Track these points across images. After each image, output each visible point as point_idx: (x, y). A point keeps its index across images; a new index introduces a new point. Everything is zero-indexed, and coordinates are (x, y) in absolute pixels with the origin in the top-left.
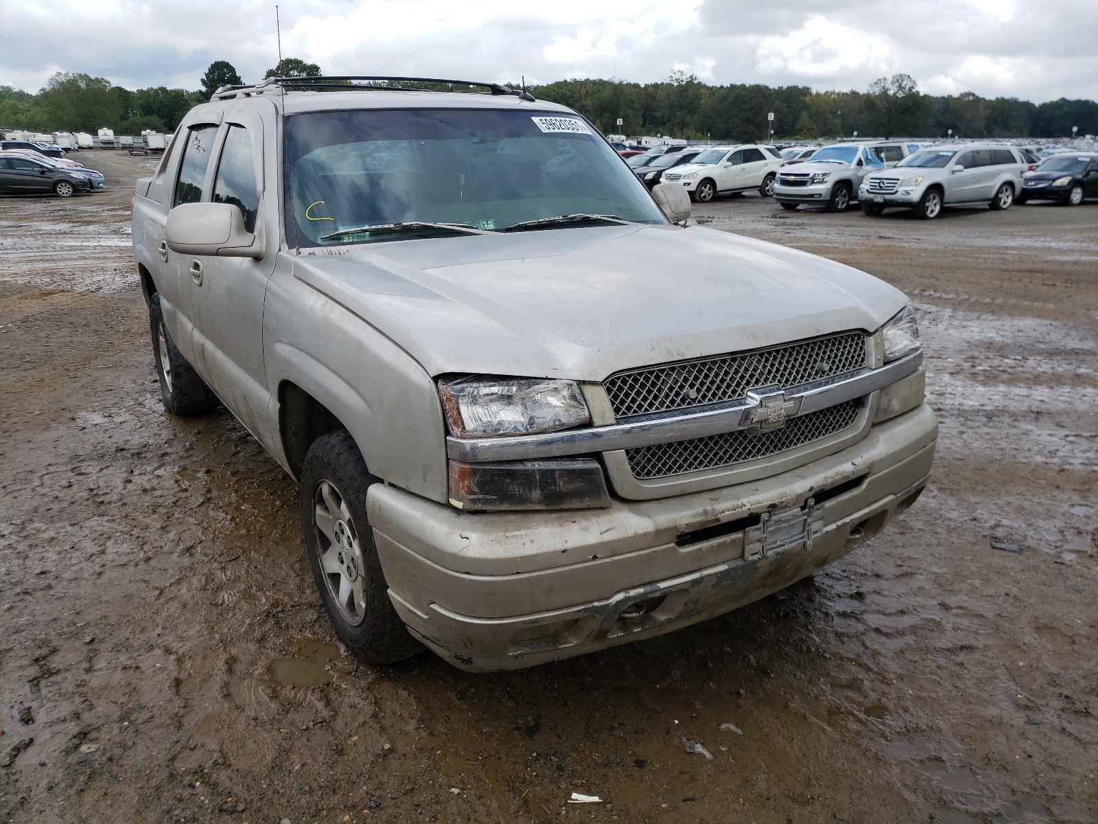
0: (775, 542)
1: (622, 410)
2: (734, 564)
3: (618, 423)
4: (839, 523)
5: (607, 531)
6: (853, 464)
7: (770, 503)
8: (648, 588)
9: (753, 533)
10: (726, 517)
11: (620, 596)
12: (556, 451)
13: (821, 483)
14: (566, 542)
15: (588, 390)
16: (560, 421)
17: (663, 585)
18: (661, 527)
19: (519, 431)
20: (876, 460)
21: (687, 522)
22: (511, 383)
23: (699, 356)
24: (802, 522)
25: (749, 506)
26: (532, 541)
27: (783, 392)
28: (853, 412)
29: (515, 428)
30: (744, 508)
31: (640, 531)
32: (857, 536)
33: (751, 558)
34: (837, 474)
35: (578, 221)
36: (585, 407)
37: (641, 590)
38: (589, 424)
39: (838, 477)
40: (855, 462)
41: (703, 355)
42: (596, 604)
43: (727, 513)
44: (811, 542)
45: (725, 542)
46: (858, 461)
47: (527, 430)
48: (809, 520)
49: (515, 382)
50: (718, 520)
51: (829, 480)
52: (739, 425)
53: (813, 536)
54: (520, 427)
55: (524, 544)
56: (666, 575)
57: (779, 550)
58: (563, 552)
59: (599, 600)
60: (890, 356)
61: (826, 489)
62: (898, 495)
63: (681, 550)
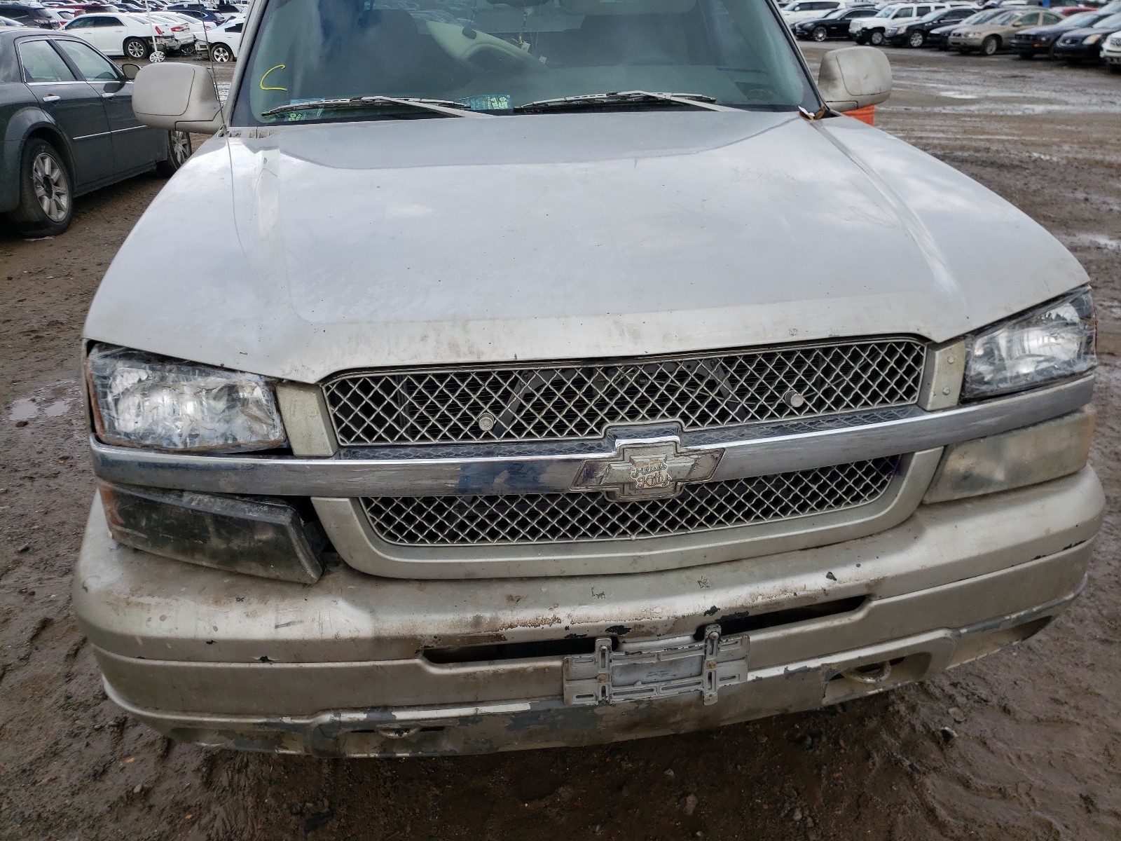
0: (633, 684)
1: (356, 434)
2: (543, 706)
3: (337, 455)
4: (792, 667)
5: (288, 624)
6: (831, 577)
7: (613, 623)
8: (376, 716)
9: (580, 663)
10: (518, 634)
11: (327, 718)
12: (226, 485)
13: (740, 603)
14: (216, 629)
15: (286, 395)
16: (235, 439)
17: (401, 715)
18: (384, 633)
19: (175, 445)
20: (889, 574)
21: (436, 632)
22: (168, 367)
23: (511, 358)
24: (698, 660)
25: (566, 623)
26: (163, 618)
27: (676, 438)
28: (874, 480)
29: (169, 439)
30: (556, 625)
31: (346, 634)
32: (869, 680)
33: (577, 702)
34: (785, 591)
35: (636, 102)
36: (277, 421)
37: (362, 716)
38: (285, 451)
39: (783, 597)
40: (836, 573)
41: (519, 358)
42: (287, 720)
43: (519, 628)
44: (714, 694)
45: (524, 670)
46: (844, 572)
47: (185, 444)
48: (710, 659)
49: (174, 367)
50: (499, 637)
51: (760, 600)
52: (576, 484)
53: (720, 685)
54: (176, 439)
55: (149, 620)
56: (410, 701)
57: (637, 697)
58: (208, 643)
59: (291, 715)
60: (984, 388)
61: (751, 613)
62: (964, 631)
63: (435, 670)
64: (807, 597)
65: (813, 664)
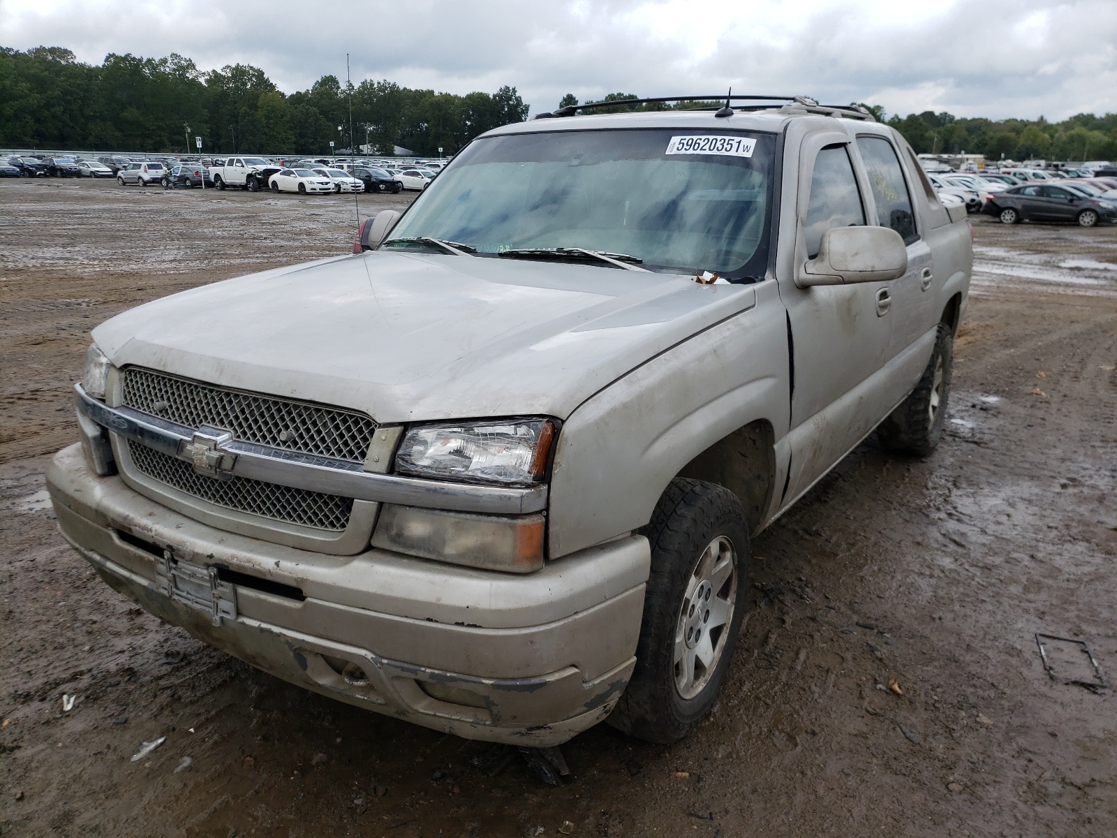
0: (184, 591)
1: (130, 401)
2: (151, 587)
6: (277, 564)
7: (171, 544)
8: (102, 560)
9: (160, 564)
10: (136, 531)
13: (224, 558)
15: (111, 371)
24: (209, 590)
25: (153, 534)
30: (149, 533)
31: (89, 503)
33: (162, 590)
34: (249, 561)
37: (98, 558)
38: (104, 400)
39: (247, 564)
40: (282, 563)
43: (137, 528)
46: (284, 564)
48: (216, 593)
50: (130, 530)
51: (236, 561)
53: (221, 614)
56: (113, 558)
57: (185, 602)
60: (409, 467)
61: (231, 568)
62: (385, 661)
63: (117, 541)
64: (259, 571)
65: (276, 629)
